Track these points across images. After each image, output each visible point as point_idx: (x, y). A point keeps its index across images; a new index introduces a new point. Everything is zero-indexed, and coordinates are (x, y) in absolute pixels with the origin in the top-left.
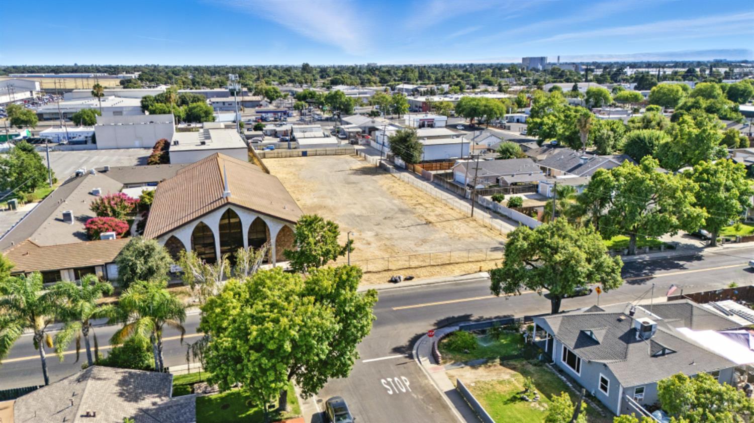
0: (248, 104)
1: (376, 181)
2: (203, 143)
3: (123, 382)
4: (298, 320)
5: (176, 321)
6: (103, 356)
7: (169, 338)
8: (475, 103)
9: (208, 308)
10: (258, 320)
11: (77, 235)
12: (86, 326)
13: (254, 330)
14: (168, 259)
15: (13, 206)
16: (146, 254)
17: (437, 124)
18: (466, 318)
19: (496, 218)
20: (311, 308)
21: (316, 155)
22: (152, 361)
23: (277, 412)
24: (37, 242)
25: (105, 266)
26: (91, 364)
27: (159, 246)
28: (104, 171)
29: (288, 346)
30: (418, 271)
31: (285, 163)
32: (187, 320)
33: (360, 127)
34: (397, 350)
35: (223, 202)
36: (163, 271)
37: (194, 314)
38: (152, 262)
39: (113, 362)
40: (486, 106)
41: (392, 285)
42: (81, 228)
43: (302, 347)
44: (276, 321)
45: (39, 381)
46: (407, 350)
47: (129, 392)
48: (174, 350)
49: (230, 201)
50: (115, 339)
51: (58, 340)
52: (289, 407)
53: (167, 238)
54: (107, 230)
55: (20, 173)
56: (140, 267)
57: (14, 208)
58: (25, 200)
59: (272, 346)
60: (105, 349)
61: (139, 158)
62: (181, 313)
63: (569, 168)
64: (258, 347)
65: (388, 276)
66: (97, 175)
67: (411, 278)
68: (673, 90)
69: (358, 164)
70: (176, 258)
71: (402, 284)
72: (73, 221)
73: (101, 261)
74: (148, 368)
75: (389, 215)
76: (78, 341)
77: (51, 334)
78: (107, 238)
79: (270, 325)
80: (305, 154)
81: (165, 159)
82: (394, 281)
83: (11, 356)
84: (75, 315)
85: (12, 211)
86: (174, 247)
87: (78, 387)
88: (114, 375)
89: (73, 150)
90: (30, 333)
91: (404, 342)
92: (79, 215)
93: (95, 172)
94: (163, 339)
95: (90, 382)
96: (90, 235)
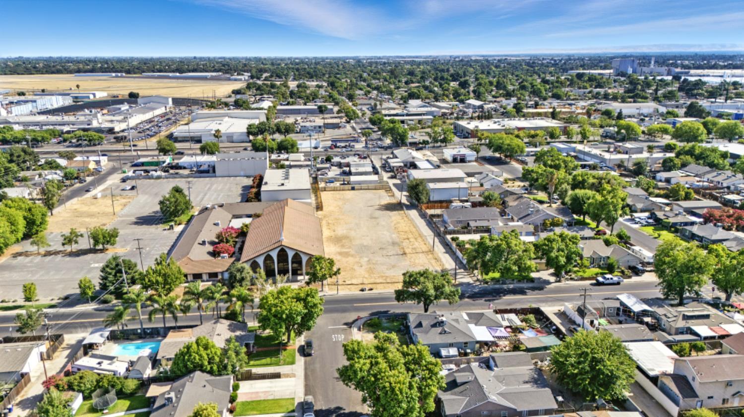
0: (329, 126)
1: (390, 217)
2: (283, 185)
3: (230, 326)
4: (288, 307)
5: (251, 304)
6: (223, 315)
7: (247, 311)
8: (501, 141)
9: (262, 300)
10: (276, 306)
11: (209, 253)
12: (217, 303)
13: (274, 309)
14: (251, 273)
15: (171, 227)
16: (241, 270)
17: (468, 159)
18: (386, 312)
19: (447, 252)
20: (294, 304)
21: (361, 189)
22: (240, 319)
23: (286, 343)
24: (191, 258)
25: (222, 273)
26: (218, 318)
27: (247, 266)
28: (221, 206)
29: (284, 316)
30: (378, 286)
31: (338, 196)
32: (255, 303)
33: (403, 162)
34: (346, 324)
35: (279, 244)
36: (249, 279)
37: (257, 301)
38: (243, 275)
39: (227, 317)
40: (509, 145)
41: (361, 292)
42: (210, 248)
43: (290, 317)
44: (281, 307)
45: (199, 323)
46: (350, 325)
47: (232, 328)
48: (249, 315)
49: (283, 244)
50: (227, 309)
51: (207, 308)
52: (291, 342)
53: (252, 261)
54: (223, 253)
55: (176, 207)
56: (238, 276)
57: (173, 228)
58: (178, 222)
59: (279, 316)
60: (223, 313)
61: (243, 187)
62: (252, 301)
63: (521, 216)
64: (275, 316)
65: (361, 287)
66: (218, 209)
67: (371, 289)
68: (694, 128)
69: (386, 200)
70: (255, 272)
71: (367, 292)
72: (207, 245)
73: (220, 270)
74: (239, 321)
75: (384, 246)
76: (214, 309)
77: (204, 305)
78: (223, 257)
79: (279, 308)
80: (353, 189)
81: (258, 197)
82: (362, 290)
83: (192, 312)
84: (213, 298)
85: (171, 231)
86: (254, 266)
87: (214, 326)
88: (227, 322)
89: (200, 177)
90: (197, 304)
91: (351, 320)
92: (209, 240)
93: (216, 206)
94: (246, 311)
95: (219, 325)
96: (215, 254)
